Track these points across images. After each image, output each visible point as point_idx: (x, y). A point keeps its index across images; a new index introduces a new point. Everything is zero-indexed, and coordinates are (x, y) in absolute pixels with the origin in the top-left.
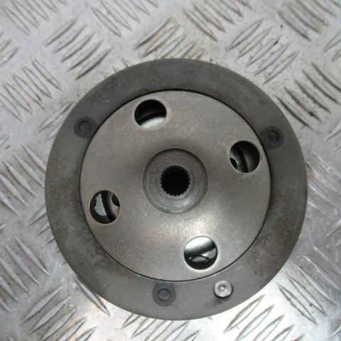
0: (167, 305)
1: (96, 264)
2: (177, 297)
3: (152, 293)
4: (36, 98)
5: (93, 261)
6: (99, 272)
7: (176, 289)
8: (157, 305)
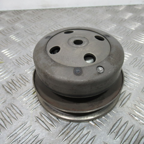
0: (79, 76)
1: (51, 66)
2: (83, 72)
3: (73, 72)
4: (27, 62)
5: (50, 65)
6: (52, 67)
7: (82, 69)
8: (75, 76)
